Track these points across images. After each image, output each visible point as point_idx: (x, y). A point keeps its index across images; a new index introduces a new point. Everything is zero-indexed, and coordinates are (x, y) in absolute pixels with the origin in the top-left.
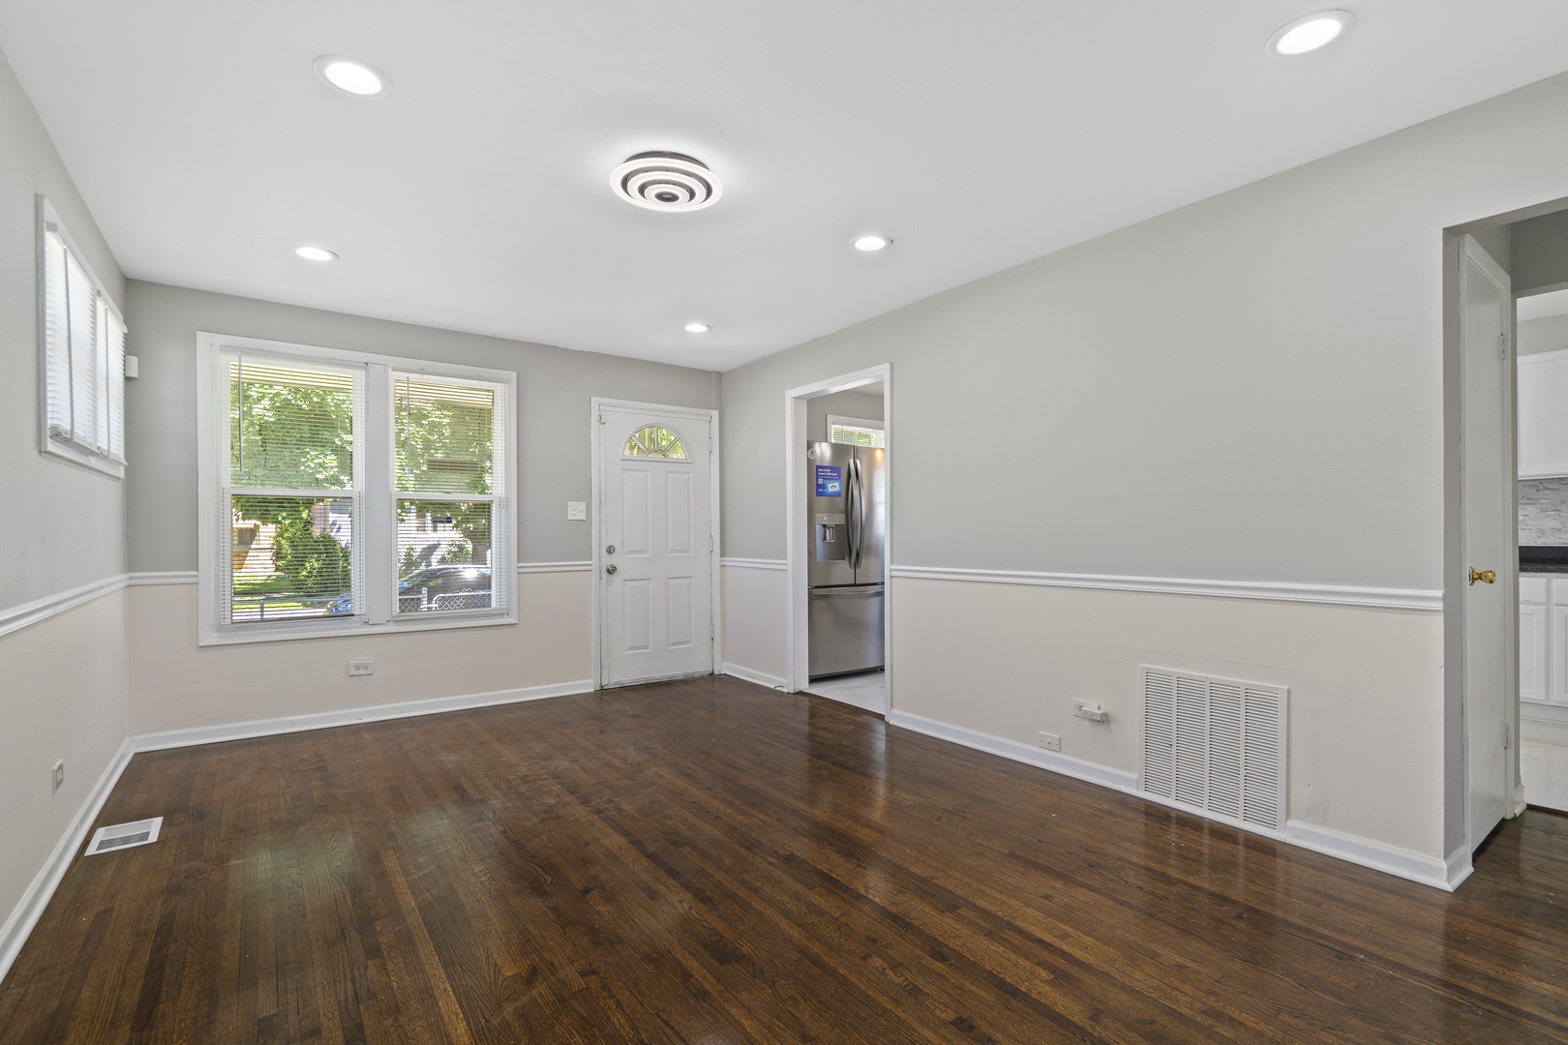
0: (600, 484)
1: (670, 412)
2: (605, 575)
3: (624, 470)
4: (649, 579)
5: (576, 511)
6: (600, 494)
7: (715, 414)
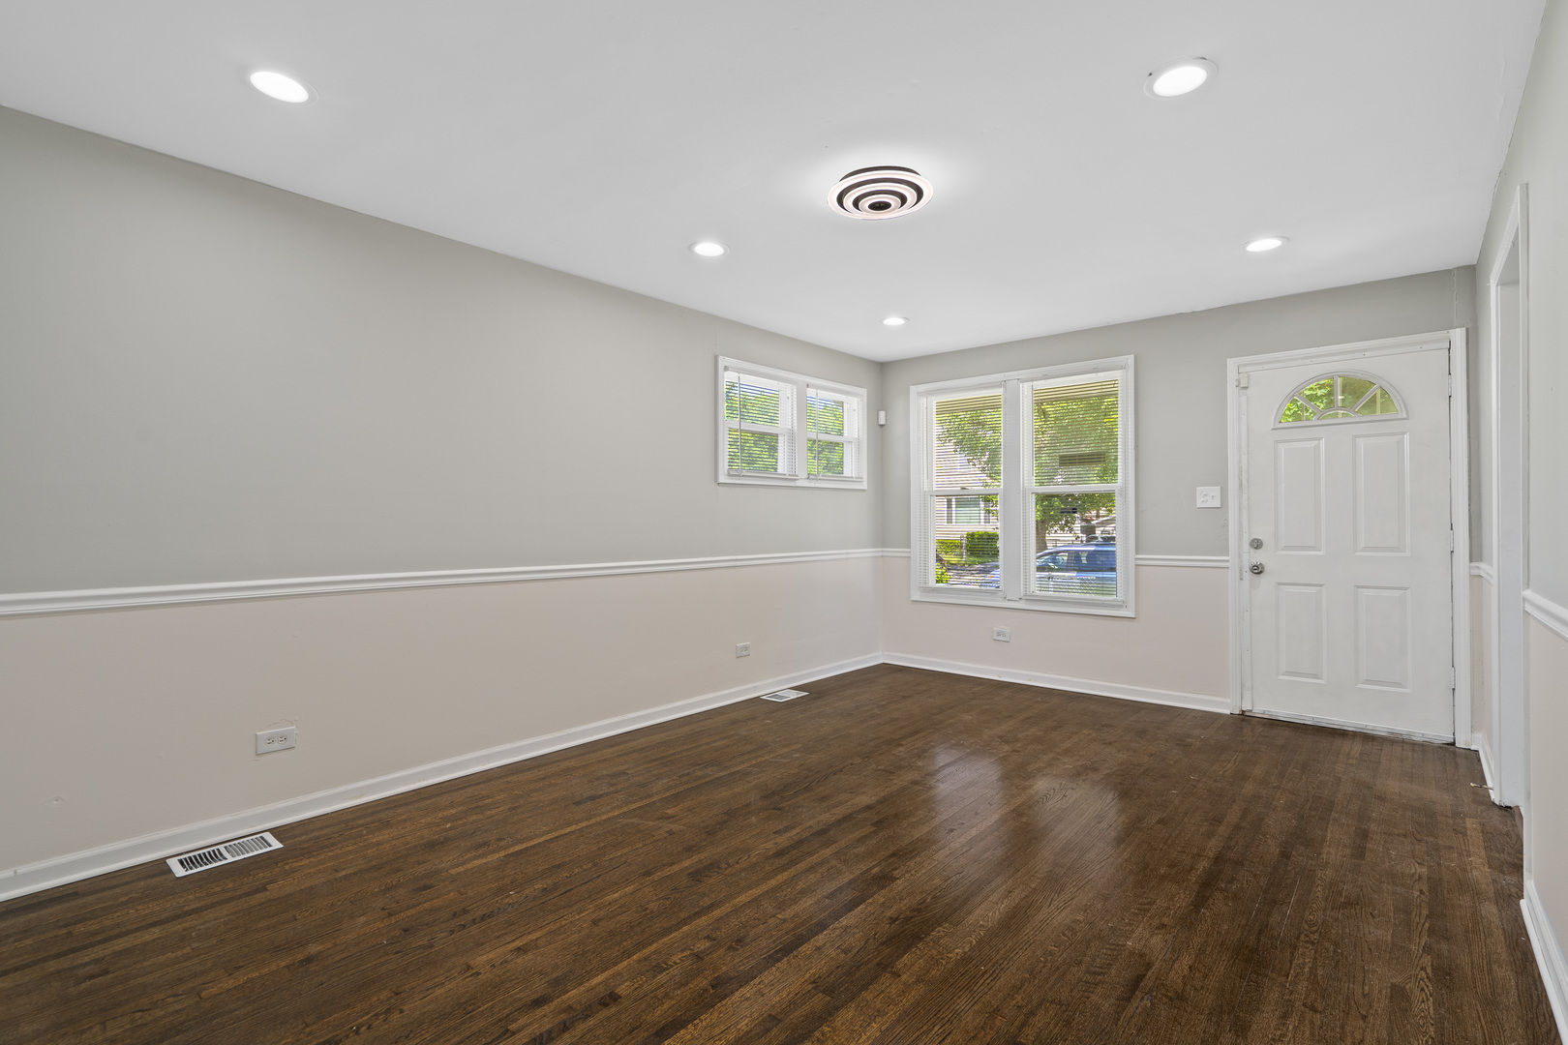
0: (1240, 462)
1: (1358, 351)
2: (1248, 575)
3: (1277, 442)
4: (1321, 585)
5: (1207, 497)
6: (1240, 474)
7: (1458, 336)
